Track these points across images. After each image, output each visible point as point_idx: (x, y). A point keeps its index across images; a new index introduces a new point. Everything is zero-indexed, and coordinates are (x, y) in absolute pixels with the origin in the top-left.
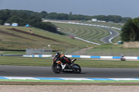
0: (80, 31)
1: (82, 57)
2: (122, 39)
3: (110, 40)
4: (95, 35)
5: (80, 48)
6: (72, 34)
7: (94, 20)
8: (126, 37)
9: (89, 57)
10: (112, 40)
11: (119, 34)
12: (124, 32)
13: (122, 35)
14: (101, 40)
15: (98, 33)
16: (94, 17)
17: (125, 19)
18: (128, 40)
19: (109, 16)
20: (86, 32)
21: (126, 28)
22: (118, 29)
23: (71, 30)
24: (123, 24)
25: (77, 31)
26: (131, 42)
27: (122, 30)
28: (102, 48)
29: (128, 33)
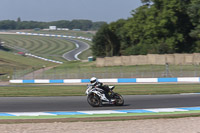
0: (33, 45)
1: (36, 81)
2: (93, 54)
3: (76, 56)
4: (54, 49)
5: (34, 69)
6: (23, 50)
7: (52, 28)
8: (100, 50)
9: (47, 81)
10: (79, 56)
11: (89, 47)
12: (97, 44)
13: (94, 48)
14: (63, 56)
15: (58, 46)
16: (53, 24)
17: (97, 24)
18: (102, 55)
19: (74, 21)
20: (41, 45)
21: (99, 38)
22: (87, 39)
23: (21, 43)
24: (94, 33)
25: (28, 44)
26: (107, 58)
27: (93, 41)
28: (66, 68)
29: (103, 45)
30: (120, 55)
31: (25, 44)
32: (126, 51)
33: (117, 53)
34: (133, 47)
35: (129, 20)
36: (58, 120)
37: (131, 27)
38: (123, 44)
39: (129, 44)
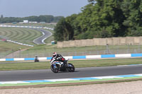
0: (12, 33)
1: (15, 59)
2: (55, 39)
3: (43, 41)
4: (27, 37)
5: (13, 51)
6: (5, 37)
7: (25, 21)
8: (60, 36)
9: (23, 59)
10: (45, 41)
11: (52, 34)
12: (57, 32)
13: (55, 35)
14: (34, 41)
15: (30, 34)
16: (26, 19)
17: (57, 18)
18: (61, 40)
19: (41, 16)
20: (18, 34)
21: (59, 28)
22: (50, 29)
23: (3, 33)
24: (55, 24)
25: (9, 34)
26: (65, 42)
27: (55, 30)
28: (35, 49)
29: (62, 33)
30: (74, 39)
31: (6, 33)
32: (78, 37)
33: (72, 38)
34: (83, 34)
35: (80, 14)
36: (31, 87)
37: (81, 19)
38: (76, 32)
39: (80, 32)
